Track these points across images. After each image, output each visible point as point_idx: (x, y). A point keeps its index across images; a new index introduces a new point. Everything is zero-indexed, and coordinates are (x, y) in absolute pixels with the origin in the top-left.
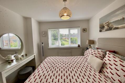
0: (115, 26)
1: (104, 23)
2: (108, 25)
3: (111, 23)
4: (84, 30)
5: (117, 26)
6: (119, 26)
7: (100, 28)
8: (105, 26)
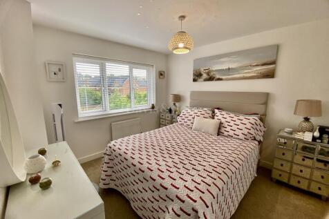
0: (218, 77)
1: (202, 70)
2: (208, 74)
3: (213, 71)
4: (161, 75)
5: (221, 77)
6: (223, 77)
7: (194, 75)
8: (202, 73)
